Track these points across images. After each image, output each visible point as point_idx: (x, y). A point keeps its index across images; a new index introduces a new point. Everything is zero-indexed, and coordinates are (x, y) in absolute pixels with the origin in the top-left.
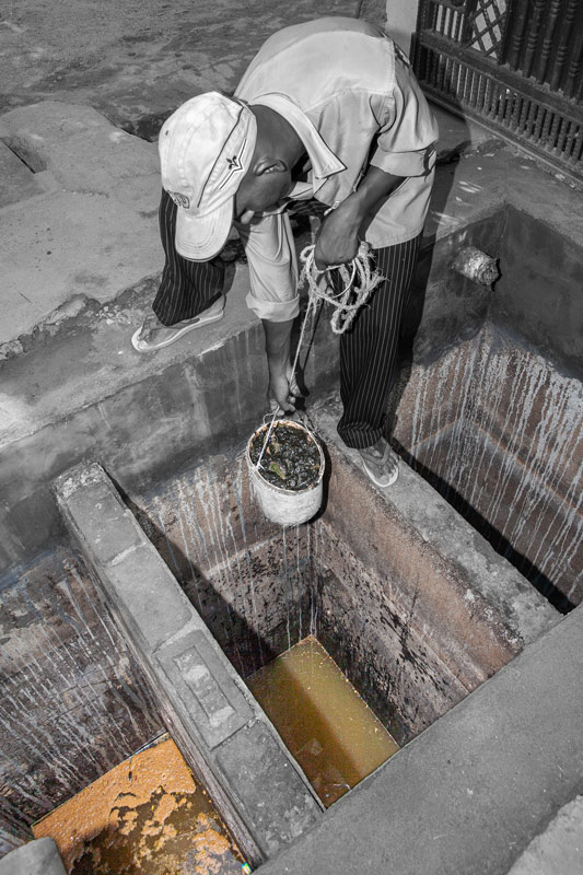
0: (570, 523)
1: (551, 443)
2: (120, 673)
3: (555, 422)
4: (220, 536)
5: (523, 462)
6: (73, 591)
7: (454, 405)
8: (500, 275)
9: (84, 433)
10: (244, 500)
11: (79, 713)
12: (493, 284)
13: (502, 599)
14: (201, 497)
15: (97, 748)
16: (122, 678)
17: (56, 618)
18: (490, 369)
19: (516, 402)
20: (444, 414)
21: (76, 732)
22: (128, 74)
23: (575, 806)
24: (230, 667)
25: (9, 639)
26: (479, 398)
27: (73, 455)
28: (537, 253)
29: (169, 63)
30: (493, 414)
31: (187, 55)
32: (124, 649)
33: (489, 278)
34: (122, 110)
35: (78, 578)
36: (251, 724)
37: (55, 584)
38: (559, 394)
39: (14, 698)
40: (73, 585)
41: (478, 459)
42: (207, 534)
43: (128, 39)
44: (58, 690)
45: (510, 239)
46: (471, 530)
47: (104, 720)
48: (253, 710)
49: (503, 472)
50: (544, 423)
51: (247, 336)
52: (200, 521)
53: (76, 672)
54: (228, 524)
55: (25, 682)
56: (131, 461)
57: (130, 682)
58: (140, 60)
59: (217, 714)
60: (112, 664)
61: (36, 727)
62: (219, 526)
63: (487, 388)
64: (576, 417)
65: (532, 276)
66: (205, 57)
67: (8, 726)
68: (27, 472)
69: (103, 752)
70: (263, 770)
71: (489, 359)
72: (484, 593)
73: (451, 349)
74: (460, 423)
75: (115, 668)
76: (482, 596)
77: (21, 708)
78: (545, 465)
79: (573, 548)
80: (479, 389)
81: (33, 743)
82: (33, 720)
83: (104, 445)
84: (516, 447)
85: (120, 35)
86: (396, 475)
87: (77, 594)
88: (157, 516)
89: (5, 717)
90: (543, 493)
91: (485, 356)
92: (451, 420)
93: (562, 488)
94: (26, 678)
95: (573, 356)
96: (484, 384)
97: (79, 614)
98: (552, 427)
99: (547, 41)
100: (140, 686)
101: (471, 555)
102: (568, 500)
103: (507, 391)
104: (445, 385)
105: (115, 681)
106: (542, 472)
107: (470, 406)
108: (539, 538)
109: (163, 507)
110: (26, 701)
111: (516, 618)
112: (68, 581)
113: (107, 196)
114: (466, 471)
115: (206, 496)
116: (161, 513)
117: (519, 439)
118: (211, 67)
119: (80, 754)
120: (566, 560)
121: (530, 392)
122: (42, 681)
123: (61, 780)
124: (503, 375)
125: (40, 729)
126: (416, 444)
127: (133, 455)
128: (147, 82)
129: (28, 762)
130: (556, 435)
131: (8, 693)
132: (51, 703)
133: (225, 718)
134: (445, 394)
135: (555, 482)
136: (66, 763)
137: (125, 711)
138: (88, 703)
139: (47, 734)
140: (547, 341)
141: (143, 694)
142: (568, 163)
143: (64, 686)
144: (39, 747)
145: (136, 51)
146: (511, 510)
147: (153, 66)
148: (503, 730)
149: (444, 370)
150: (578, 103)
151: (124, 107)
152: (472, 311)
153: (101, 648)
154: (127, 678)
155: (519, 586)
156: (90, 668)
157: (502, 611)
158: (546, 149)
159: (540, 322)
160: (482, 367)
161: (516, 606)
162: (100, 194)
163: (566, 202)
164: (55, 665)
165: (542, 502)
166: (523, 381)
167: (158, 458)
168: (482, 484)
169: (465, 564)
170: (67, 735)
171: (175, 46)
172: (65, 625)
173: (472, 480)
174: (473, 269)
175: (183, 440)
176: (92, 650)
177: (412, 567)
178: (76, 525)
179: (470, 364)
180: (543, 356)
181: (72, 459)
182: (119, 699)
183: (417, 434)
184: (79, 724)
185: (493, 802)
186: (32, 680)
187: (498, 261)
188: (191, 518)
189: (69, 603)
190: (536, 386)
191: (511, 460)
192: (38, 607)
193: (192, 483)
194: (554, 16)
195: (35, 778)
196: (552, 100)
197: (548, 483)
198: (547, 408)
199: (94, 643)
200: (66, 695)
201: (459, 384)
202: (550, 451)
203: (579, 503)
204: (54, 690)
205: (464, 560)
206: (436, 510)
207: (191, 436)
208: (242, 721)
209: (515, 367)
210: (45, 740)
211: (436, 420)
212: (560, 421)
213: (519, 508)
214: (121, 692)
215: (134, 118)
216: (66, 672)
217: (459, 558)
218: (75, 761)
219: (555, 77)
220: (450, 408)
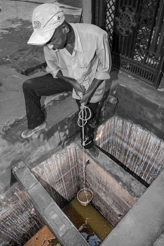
0: (141, 159)
1: (135, 140)
2: (32, 213)
3: (135, 135)
4: (55, 174)
5: (128, 145)
6: (18, 194)
7: (110, 133)
8: (118, 102)
9: (18, 154)
10: (60, 164)
11: (22, 225)
12: (117, 104)
13: (129, 183)
14: (50, 165)
15: (27, 233)
16: (33, 214)
17: (14, 202)
18: (118, 124)
19: (125, 131)
20: (108, 135)
21: (22, 230)
22: (21, 59)
23: (157, 242)
24: (63, 213)
25: (2, 210)
26: (116, 131)
27: (16, 160)
28: (126, 95)
29: (31, 56)
30: (120, 134)
31: (35, 53)
32: (33, 206)
33: (116, 103)
34: (20, 68)
35: (19, 191)
36: (70, 228)
37: (13, 193)
38: (135, 128)
39: (4, 225)
40: (18, 193)
41: (117, 145)
42: (52, 174)
43: (20, 50)
44: (16, 220)
45: (119, 92)
46: (119, 166)
47: (29, 226)
48: (71, 224)
49: (123, 148)
50: (132, 135)
51: (58, 124)
52: (50, 171)
53: (21, 215)
54: (57, 171)
55: (7, 220)
56: (31, 159)
57: (35, 214)
58: (23, 55)
59: (61, 227)
60: (30, 211)
61: (11, 231)
62: (55, 171)
63: (117, 128)
64: (140, 134)
65: (126, 101)
66: (40, 53)
67: (3, 232)
68: (4, 167)
69: (29, 234)
70: (75, 241)
71: (117, 121)
72: (124, 182)
73: (108, 120)
74: (111, 137)
75: (31, 212)
76: (124, 183)
77: (6, 227)
78: (133, 145)
79: (143, 165)
80: (115, 129)
81: (10, 235)
82: (10, 230)
83: (24, 156)
84: (126, 142)
85: (18, 49)
86: (99, 156)
87: (20, 195)
88: (39, 172)
89: (2, 230)
90: (134, 152)
91: (116, 121)
92: (109, 136)
93: (138, 151)
94: (7, 219)
95: (138, 119)
96: (116, 127)
97: (20, 200)
98: (134, 136)
99: (123, 46)
100: (38, 215)
101: (120, 173)
102: (140, 153)
103: (122, 128)
104: (107, 129)
105: (31, 215)
106: (133, 147)
107: (114, 133)
108: (134, 163)
109: (40, 169)
110: (8, 225)
111: (133, 188)
112: (17, 192)
113: (19, 91)
114: (114, 148)
115: (51, 165)
116: (40, 171)
117: (127, 140)
118: (41, 56)
119: (23, 236)
120: (141, 168)
121: (128, 128)
122: (12, 219)
123: (19, 244)
124: (121, 125)
125: (12, 231)
126: (101, 144)
127: (31, 158)
128: (26, 61)
129: (9, 241)
130: (135, 138)
131: (3, 224)
132: (14, 224)
133: (64, 228)
134: (107, 131)
135: (137, 149)
136: (20, 239)
137: (34, 222)
138: (24, 222)
139: (14, 232)
140: (131, 116)
141: (39, 217)
142: (131, 73)
143: (18, 219)
144: (12, 236)
145: (22, 53)
146: (126, 157)
147: (27, 56)
148: (136, 223)
149: (107, 125)
150: (132, 60)
151: (20, 67)
152: (112, 110)
153: (27, 207)
154: (34, 213)
155: (132, 179)
156: (24, 213)
157: (129, 186)
158: (125, 70)
159: (129, 112)
160: (116, 123)
161: (132, 184)
162: (17, 91)
163: (132, 83)
164: (15, 214)
165: (134, 155)
166: (126, 126)
167: (38, 157)
168: (118, 151)
169: (118, 175)
170: (19, 231)
171: (32, 51)
172: (17, 203)
173: (116, 150)
174: (111, 101)
175: (44, 152)
176: (24, 208)
177: (105, 177)
178: (18, 179)
179: (113, 123)
180: (130, 119)
181: (16, 161)
182: (32, 219)
183: (101, 141)
184: (22, 228)
185: (136, 243)
186: (9, 219)
187: (117, 98)
188: (47, 171)
189: (18, 197)
190: (129, 127)
191: (125, 145)
192: (9, 200)
193: (47, 162)
194: (124, 40)
195: (11, 244)
196: (126, 59)
197: (135, 150)
198: (133, 132)
199: (25, 206)
200: (18, 221)
201: (110, 128)
202: (134, 142)
203: (143, 154)
204: (15, 221)
205: (118, 174)
206: (109, 162)
207: (46, 151)
208: (68, 228)
209: (124, 122)
210: (14, 234)
211: (106, 137)
212: (136, 135)
213: (128, 156)
214: (33, 217)
215: (24, 70)
216: (18, 215)
217: (117, 174)
218: (22, 238)
219: (126, 54)
220: (109, 134)
